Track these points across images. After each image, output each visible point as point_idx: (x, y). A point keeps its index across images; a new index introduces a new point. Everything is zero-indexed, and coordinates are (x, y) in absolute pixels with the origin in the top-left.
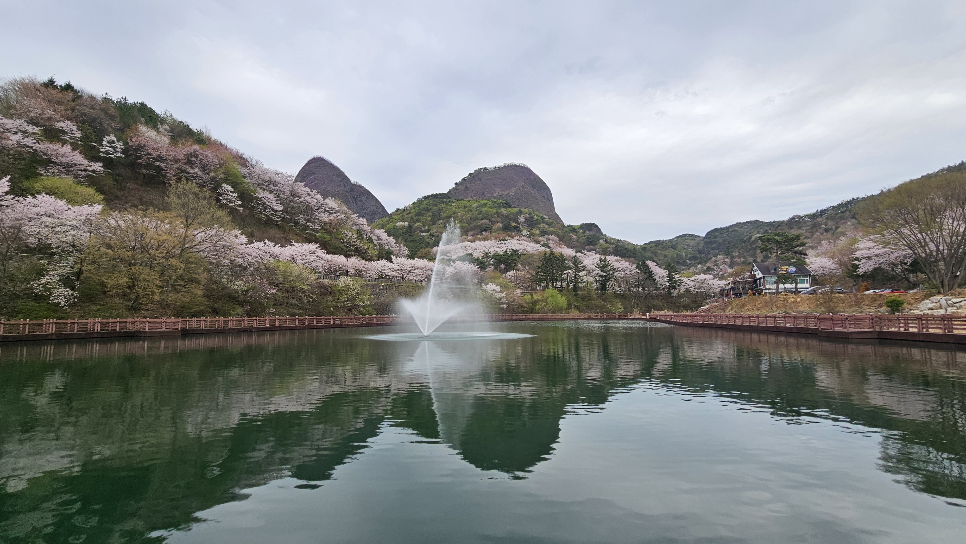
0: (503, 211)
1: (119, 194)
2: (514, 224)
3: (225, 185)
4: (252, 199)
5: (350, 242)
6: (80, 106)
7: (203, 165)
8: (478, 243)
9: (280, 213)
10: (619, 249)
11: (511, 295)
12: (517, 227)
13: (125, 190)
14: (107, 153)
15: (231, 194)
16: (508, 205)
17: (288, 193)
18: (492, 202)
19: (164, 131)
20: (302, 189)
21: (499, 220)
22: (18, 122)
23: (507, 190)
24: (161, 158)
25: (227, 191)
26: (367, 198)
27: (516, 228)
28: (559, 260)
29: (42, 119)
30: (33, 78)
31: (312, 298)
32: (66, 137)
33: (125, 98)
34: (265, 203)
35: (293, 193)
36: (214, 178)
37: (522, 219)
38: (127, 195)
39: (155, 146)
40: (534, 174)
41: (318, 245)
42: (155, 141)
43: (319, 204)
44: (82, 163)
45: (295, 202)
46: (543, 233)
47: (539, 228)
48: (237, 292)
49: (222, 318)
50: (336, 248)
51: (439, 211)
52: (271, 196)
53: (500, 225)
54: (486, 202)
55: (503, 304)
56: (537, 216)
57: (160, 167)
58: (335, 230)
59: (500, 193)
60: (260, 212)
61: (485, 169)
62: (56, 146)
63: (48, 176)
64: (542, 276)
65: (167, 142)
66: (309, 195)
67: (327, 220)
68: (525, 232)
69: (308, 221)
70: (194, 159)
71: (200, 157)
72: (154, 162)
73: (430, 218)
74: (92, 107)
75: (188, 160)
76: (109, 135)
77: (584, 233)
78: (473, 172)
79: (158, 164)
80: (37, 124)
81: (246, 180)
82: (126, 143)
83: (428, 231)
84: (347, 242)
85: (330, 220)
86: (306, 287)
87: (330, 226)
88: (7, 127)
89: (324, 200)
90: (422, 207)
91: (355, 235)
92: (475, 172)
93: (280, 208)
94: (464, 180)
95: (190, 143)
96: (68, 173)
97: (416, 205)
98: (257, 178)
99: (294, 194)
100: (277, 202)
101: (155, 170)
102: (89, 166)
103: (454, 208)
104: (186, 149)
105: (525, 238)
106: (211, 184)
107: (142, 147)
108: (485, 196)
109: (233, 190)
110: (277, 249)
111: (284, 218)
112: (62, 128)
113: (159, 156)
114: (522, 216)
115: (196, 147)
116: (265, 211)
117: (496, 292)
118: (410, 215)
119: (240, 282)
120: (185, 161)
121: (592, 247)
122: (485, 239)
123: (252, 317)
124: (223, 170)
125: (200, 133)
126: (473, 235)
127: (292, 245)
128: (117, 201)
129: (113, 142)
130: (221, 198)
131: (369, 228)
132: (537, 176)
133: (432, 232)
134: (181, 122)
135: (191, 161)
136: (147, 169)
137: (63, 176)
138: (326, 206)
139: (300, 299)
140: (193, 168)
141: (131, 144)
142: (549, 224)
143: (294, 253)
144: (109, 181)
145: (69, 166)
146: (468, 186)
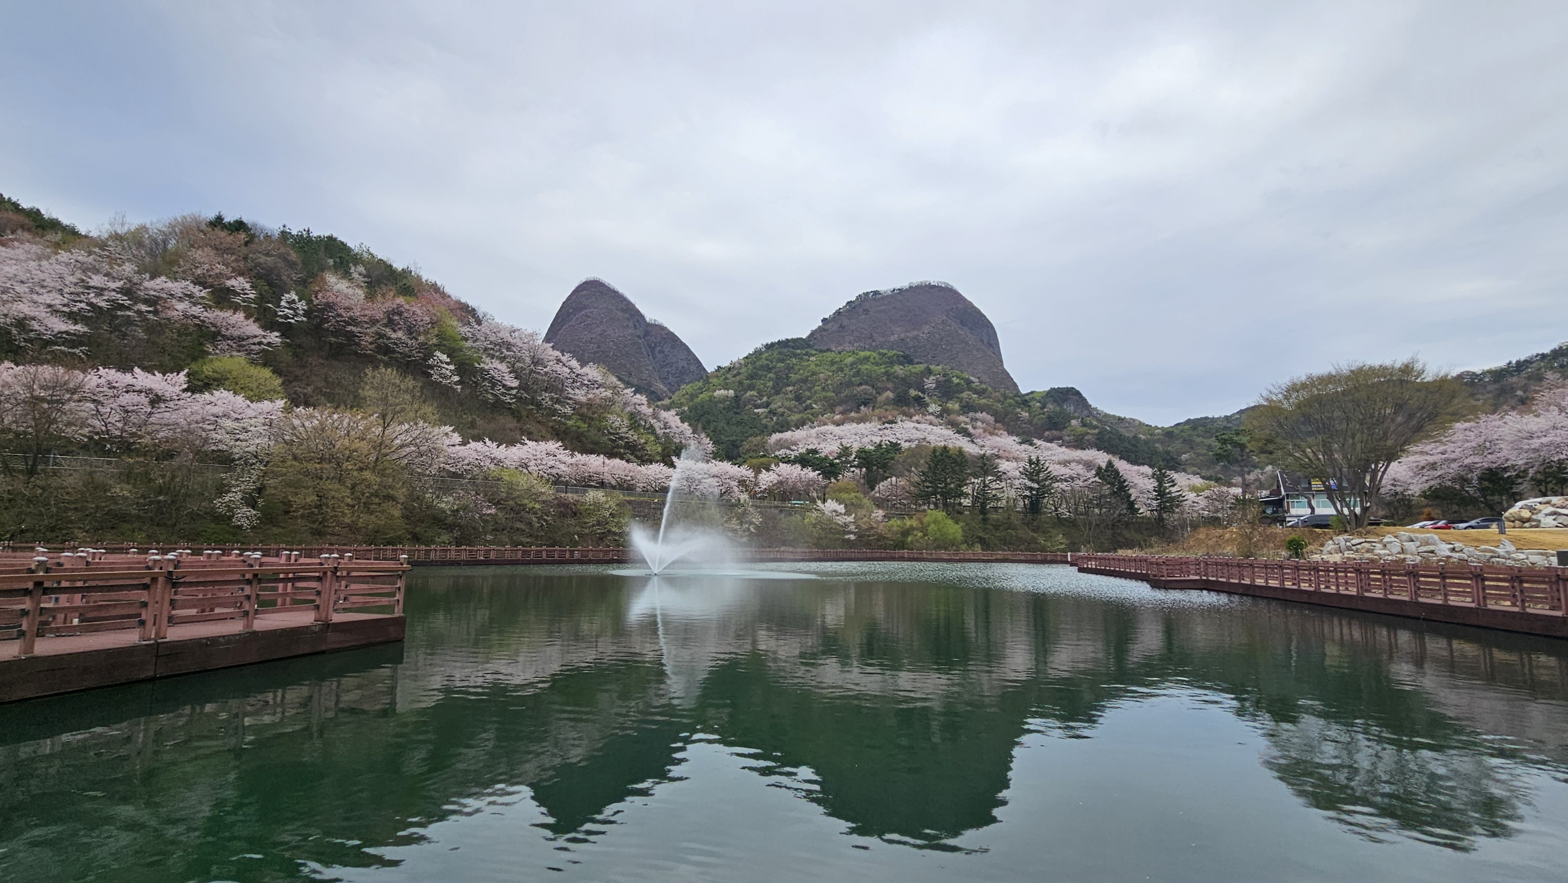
0: (898, 369)
1: (299, 372)
2: (913, 393)
3: (438, 353)
4: (474, 372)
5: (618, 434)
6: (254, 252)
7: (409, 326)
8: (843, 427)
9: (514, 392)
11: (865, 520)
12: (920, 398)
14: (286, 317)
15: (446, 367)
16: (907, 360)
17: (528, 360)
18: (880, 354)
19: (357, 276)
20: (549, 353)
21: (890, 385)
22: (184, 283)
23: (913, 329)
24: (355, 320)
25: (441, 362)
26: (672, 347)
27: (918, 400)
28: (955, 462)
29: (210, 276)
30: (197, 215)
31: (546, 521)
32: (238, 300)
33: (309, 230)
34: (493, 377)
35: (535, 360)
36: (422, 344)
37: (930, 383)
38: (308, 374)
39: (347, 305)
40: (964, 300)
41: (560, 443)
42: (347, 297)
43: (573, 376)
44: (256, 333)
45: (539, 373)
46: (967, 408)
47: (961, 400)
48: (444, 512)
49: (423, 547)
50: (596, 443)
51: (787, 371)
52: (503, 367)
53: (890, 394)
54: (868, 353)
55: (850, 533)
56: (957, 377)
57: (353, 332)
58: (595, 416)
59: (902, 336)
60: (486, 391)
61: (876, 293)
62: (228, 314)
63: (216, 354)
65: (363, 296)
66: (559, 361)
67: (583, 399)
68: (933, 408)
69: (558, 401)
70: (397, 318)
71: (406, 315)
72: (345, 327)
73: (771, 383)
74: (268, 254)
75: (389, 318)
76: (289, 293)
77: (1042, 408)
78: (853, 299)
79: (349, 328)
80: (204, 285)
81: (469, 344)
82: (310, 303)
83: (767, 405)
84: (614, 434)
85: (589, 400)
86: (537, 506)
87: (588, 409)
88: (171, 291)
89: (582, 367)
90: (759, 363)
91: (626, 422)
92: (857, 299)
93: (515, 383)
94: (838, 313)
95: (392, 294)
96: (240, 348)
97: (749, 360)
98: (483, 339)
99: (536, 362)
100: (511, 375)
101: (345, 336)
102: (264, 337)
103: (813, 366)
104: (386, 305)
105: (931, 417)
106: (419, 352)
107: (331, 307)
108: (874, 341)
109: (448, 360)
110: (501, 452)
111: (521, 397)
112: (234, 287)
113: (351, 318)
114: (932, 378)
115: (400, 300)
116: (493, 389)
117: (839, 514)
118: (738, 378)
119: (451, 499)
120: (385, 321)
121: (1055, 433)
122: (860, 421)
123: (462, 547)
124: (436, 331)
125: (406, 273)
126: (842, 413)
127: (523, 444)
128: (295, 384)
129: (293, 302)
130: (432, 372)
131: (651, 410)
132: (970, 303)
133: (773, 406)
134: (381, 260)
135: (393, 320)
136: (335, 337)
137: (234, 353)
138: (585, 378)
139: (530, 524)
140: (395, 331)
141: (316, 302)
142: (981, 393)
143: (524, 457)
144: (287, 357)
145: (241, 339)
146: (844, 324)
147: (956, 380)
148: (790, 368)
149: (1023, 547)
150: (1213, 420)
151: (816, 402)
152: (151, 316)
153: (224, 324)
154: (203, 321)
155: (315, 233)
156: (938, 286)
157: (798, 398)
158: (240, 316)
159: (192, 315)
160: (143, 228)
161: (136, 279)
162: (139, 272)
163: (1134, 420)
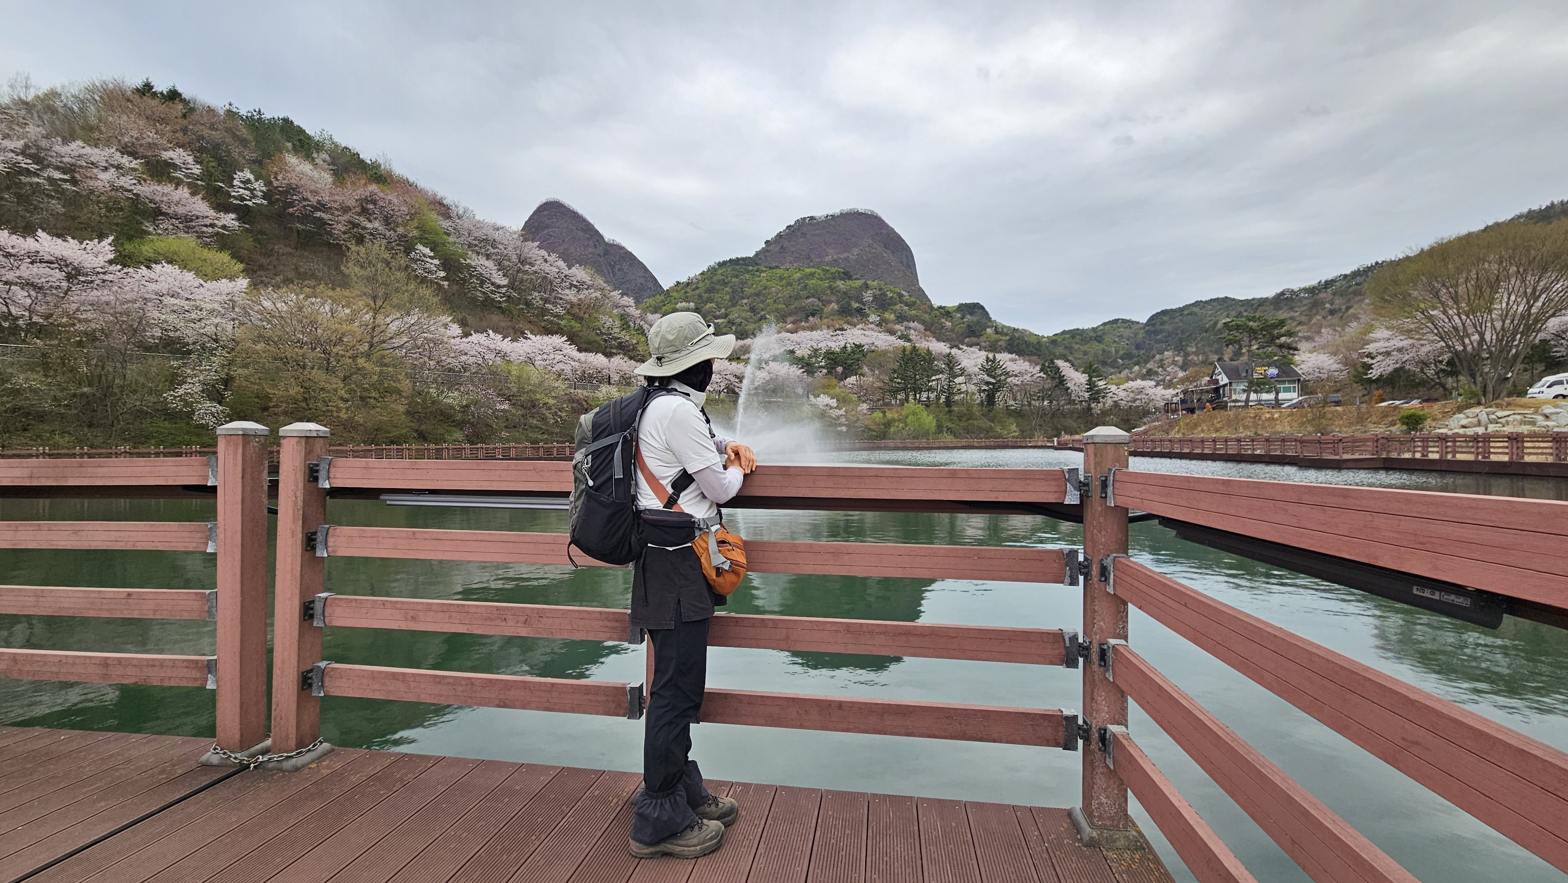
0: (840, 284)
1: (264, 261)
2: (855, 305)
3: (420, 247)
4: (460, 268)
5: (610, 334)
6: (195, 125)
7: (385, 216)
8: (801, 334)
9: (504, 290)
10: (1016, 343)
11: (853, 413)
12: (861, 309)
13: (273, 255)
14: (242, 199)
15: (431, 261)
16: (847, 276)
17: (514, 258)
18: (823, 270)
19: (322, 163)
20: (533, 251)
21: (834, 298)
22: (107, 152)
23: (845, 252)
24: (323, 206)
25: (424, 255)
26: (631, 265)
27: (859, 311)
28: (924, 360)
29: (141, 145)
30: (120, 81)
31: (560, 417)
32: (178, 174)
33: (260, 111)
34: (481, 274)
35: (522, 258)
36: (403, 236)
37: (868, 296)
38: (276, 263)
39: (313, 188)
40: (888, 226)
41: (565, 338)
42: (311, 179)
43: (562, 276)
44: (206, 214)
45: (526, 272)
46: (901, 318)
47: (895, 312)
48: (452, 407)
49: (432, 446)
50: (590, 343)
51: (741, 286)
52: (490, 264)
53: (834, 306)
54: (813, 270)
55: (841, 425)
56: (891, 291)
57: (323, 219)
58: (587, 316)
59: (835, 257)
60: (475, 288)
61: (812, 218)
62: (168, 188)
63: (160, 235)
64: (898, 383)
65: (330, 180)
66: (546, 261)
67: (575, 300)
68: (873, 318)
69: (546, 301)
70: (371, 206)
71: (381, 204)
72: (313, 212)
73: (728, 297)
74: (212, 127)
75: (363, 207)
76: (242, 171)
77: (962, 318)
78: (792, 224)
79: (318, 214)
80: (134, 155)
81: (451, 239)
82: (268, 183)
83: (726, 316)
84: (604, 334)
85: (580, 300)
86: (552, 402)
87: (580, 310)
88: (92, 159)
89: (569, 270)
90: (715, 279)
91: (618, 323)
92: (795, 223)
93: (504, 282)
94: (779, 236)
95: (363, 182)
96: (188, 229)
97: (706, 276)
98: (467, 235)
99: (523, 261)
100: (500, 273)
101: (314, 224)
102: (217, 219)
103: (764, 282)
104: (358, 191)
105: (872, 326)
106: (398, 245)
107: (293, 189)
108: (811, 261)
109: (432, 254)
110: (506, 345)
111: (510, 297)
112: (172, 159)
113: (319, 202)
114: (869, 292)
115: (373, 188)
116: (482, 287)
117: (831, 408)
118: (697, 292)
119: (456, 393)
120: (358, 210)
121: (974, 340)
122: (812, 329)
123: (477, 444)
124: (415, 223)
125: (375, 166)
126: (793, 323)
127: (526, 338)
128: (262, 273)
129: (248, 181)
130: (415, 267)
131: (639, 312)
132: (892, 229)
133: (731, 317)
134: (346, 148)
135: (368, 210)
136: (302, 223)
137: (181, 234)
138: (572, 279)
139: (544, 419)
140: (370, 221)
141: (276, 184)
142: (910, 305)
143: (530, 351)
144: (248, 242)
145: (188, 218)
146: (785, 246)
147: (890, 294)
148: (744, 283)
149: (982, 435)
150: (1083, 331)
151: (769, 313)
152: (67, 186)
153: (165, 200)
154: (137, 195)
155: (267, 115)
156: (865, 214)
157: (753, 310)
158: (184, 192)
159: (121, 187)
160: (54, 94)
161: (44, 143)
162: (47, 137)
163: (1026, 331)
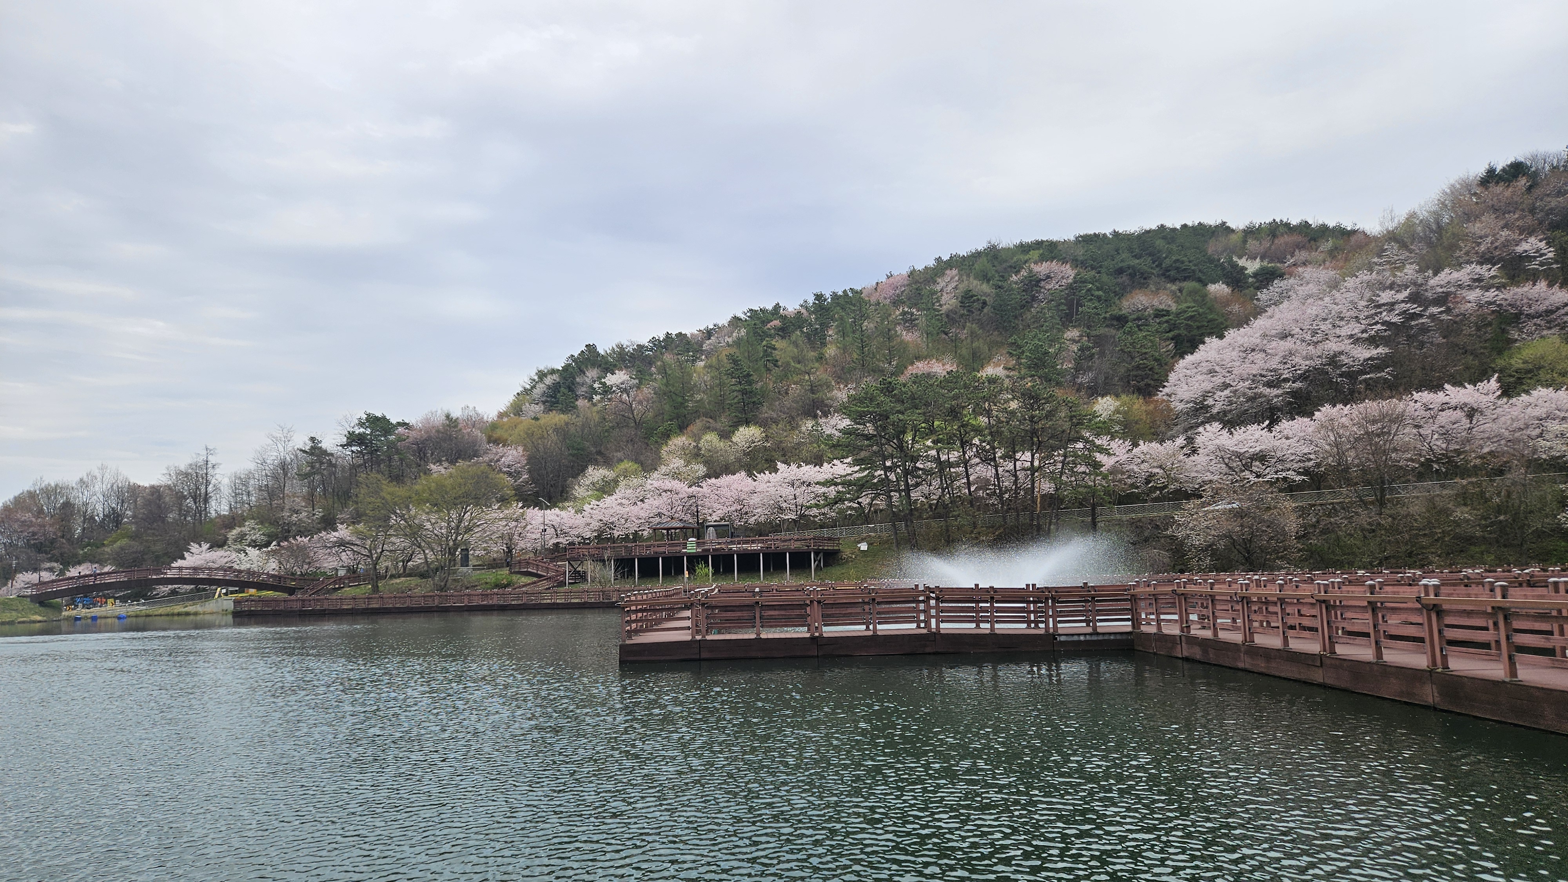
6: (1541, 199)
22: (1468, 268)
29: (1496, 248)
32: (1534, 265)
62: (1526, 287)
80: (1492, 261)
88: (1458, 282)
112: (1526, 251)
137: (1545, 332)
145: (1549, 312)
152: (1444, 317)
153: (1525, 301)
154: (1500, 305)
158: (1542, 285)
159: (1487, 302)
161: (1420, 280)
162: (1422, 271)
